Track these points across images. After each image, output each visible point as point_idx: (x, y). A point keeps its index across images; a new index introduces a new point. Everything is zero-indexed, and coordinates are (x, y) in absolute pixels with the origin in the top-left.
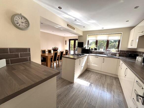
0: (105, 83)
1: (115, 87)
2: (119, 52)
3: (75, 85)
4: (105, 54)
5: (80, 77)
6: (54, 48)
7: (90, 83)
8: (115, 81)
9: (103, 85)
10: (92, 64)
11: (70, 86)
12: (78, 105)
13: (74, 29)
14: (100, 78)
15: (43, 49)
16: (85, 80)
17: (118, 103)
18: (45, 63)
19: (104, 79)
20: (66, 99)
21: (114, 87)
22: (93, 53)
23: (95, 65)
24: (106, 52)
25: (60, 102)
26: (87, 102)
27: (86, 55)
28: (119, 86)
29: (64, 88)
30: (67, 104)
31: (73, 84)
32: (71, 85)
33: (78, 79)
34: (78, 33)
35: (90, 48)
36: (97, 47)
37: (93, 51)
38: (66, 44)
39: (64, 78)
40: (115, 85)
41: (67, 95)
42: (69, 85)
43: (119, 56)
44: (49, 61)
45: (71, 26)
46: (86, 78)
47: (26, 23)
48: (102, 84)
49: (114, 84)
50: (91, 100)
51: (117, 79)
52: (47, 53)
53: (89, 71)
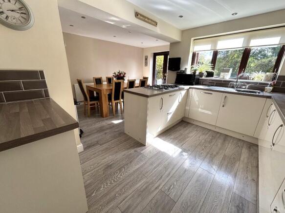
0: (217, 153)
1: (242, 166)
2: (275, 81)
3: (147, 150)
4: (233, 87)
5: (163, 136)
6: (117, 73)
7: (180, 150)
8: (246, 151)
9: (211, 157)
10: (200, 110)
11: (135, 151)
12: (140, 192)
13: (155, 24)
14: (210, 142)
15: (98, 76)
16: (172, 143)
17: (236, 205)
18: (97, 104)
19: (217, 146)
20: (118, 176)
21: (240, 165)
22: (204, 83)
23: (206, 112)
24: (237, 82)
25: (107, 179)
26: (160, 188)
27: (183, 89)
28: (255, 164)
29: (123, 153)
30: (118, 186)
31: (143, 147)
32: (138, 149)
33: (158, 138)
34: (166, 35)
35: (195, 73)
36: (213, 68)
37: (203, 78)
38: (146, 64)
39: (128, 134)
40: (243, 161)
41: (124, 168)
42: (136, 149)
43: (273, 91)
44: (106, 99)
45: (145, 17)
46: (175, 139)
47: (22, 11)
48: (209, 155)
49: (242, 159)
50: (171, 186)
51: (253, 147)
52: (105, 83)
53: (188, 123)
